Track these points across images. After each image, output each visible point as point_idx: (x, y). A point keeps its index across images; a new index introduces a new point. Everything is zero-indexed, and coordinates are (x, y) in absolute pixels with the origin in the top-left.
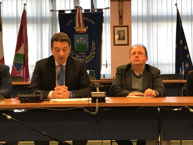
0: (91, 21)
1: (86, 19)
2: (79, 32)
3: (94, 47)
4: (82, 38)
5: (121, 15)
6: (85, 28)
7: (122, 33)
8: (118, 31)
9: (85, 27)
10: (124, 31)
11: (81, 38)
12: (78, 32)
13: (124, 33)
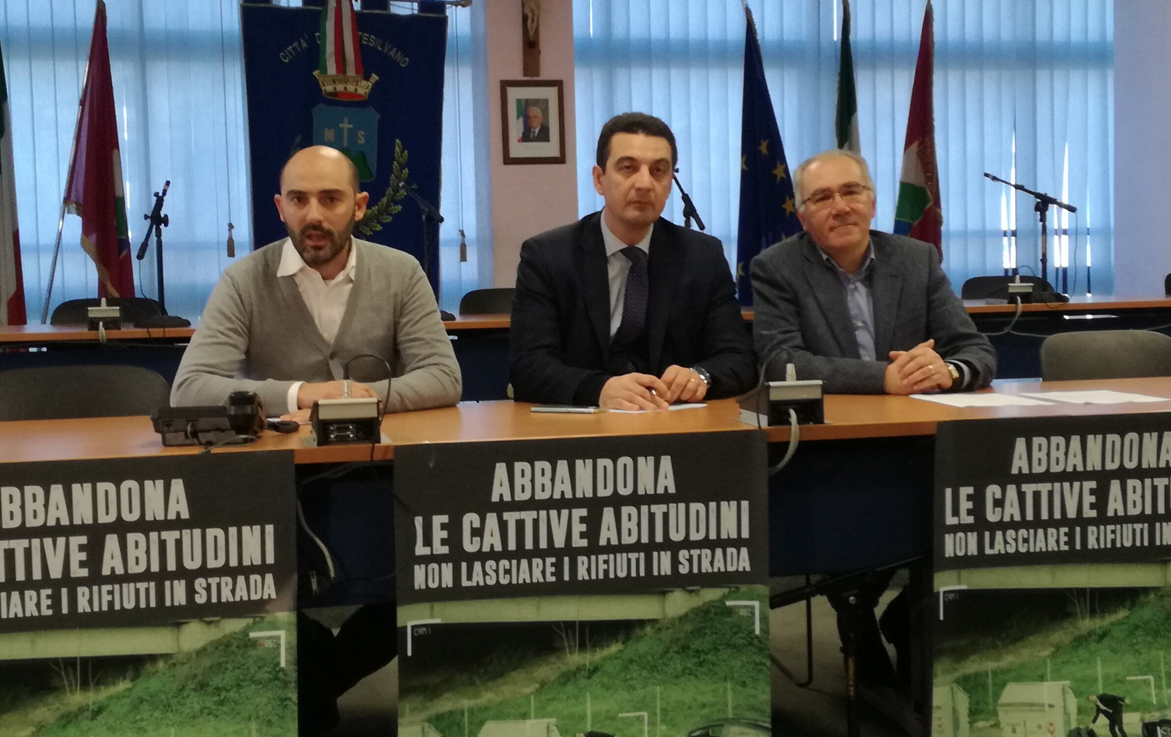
0: (392, 53)
1: (368, 41)
2: (335, 94)
3: (402, 168)
4: (351, 126)
5: (531, 33)
6: (364, 82)
7: (535, 111)
8: (519, 101)
9: (367, 78)
10: (543, 104)
11: (346, 126)
12: (330, 94)
13: (545, 111)
